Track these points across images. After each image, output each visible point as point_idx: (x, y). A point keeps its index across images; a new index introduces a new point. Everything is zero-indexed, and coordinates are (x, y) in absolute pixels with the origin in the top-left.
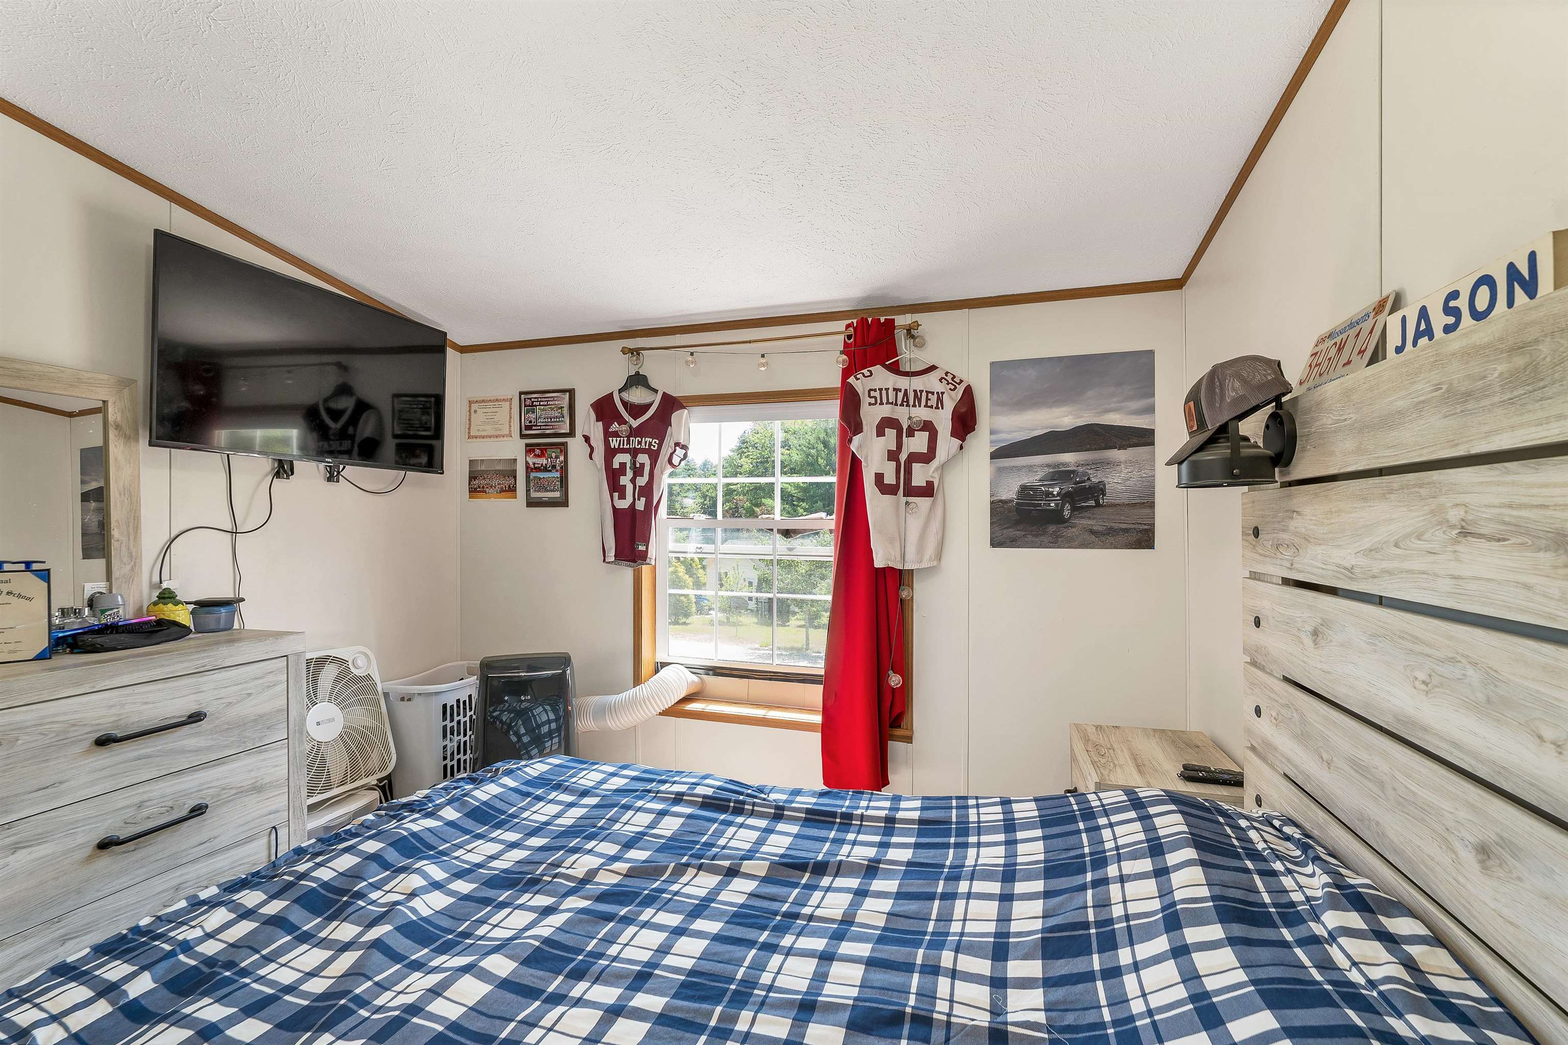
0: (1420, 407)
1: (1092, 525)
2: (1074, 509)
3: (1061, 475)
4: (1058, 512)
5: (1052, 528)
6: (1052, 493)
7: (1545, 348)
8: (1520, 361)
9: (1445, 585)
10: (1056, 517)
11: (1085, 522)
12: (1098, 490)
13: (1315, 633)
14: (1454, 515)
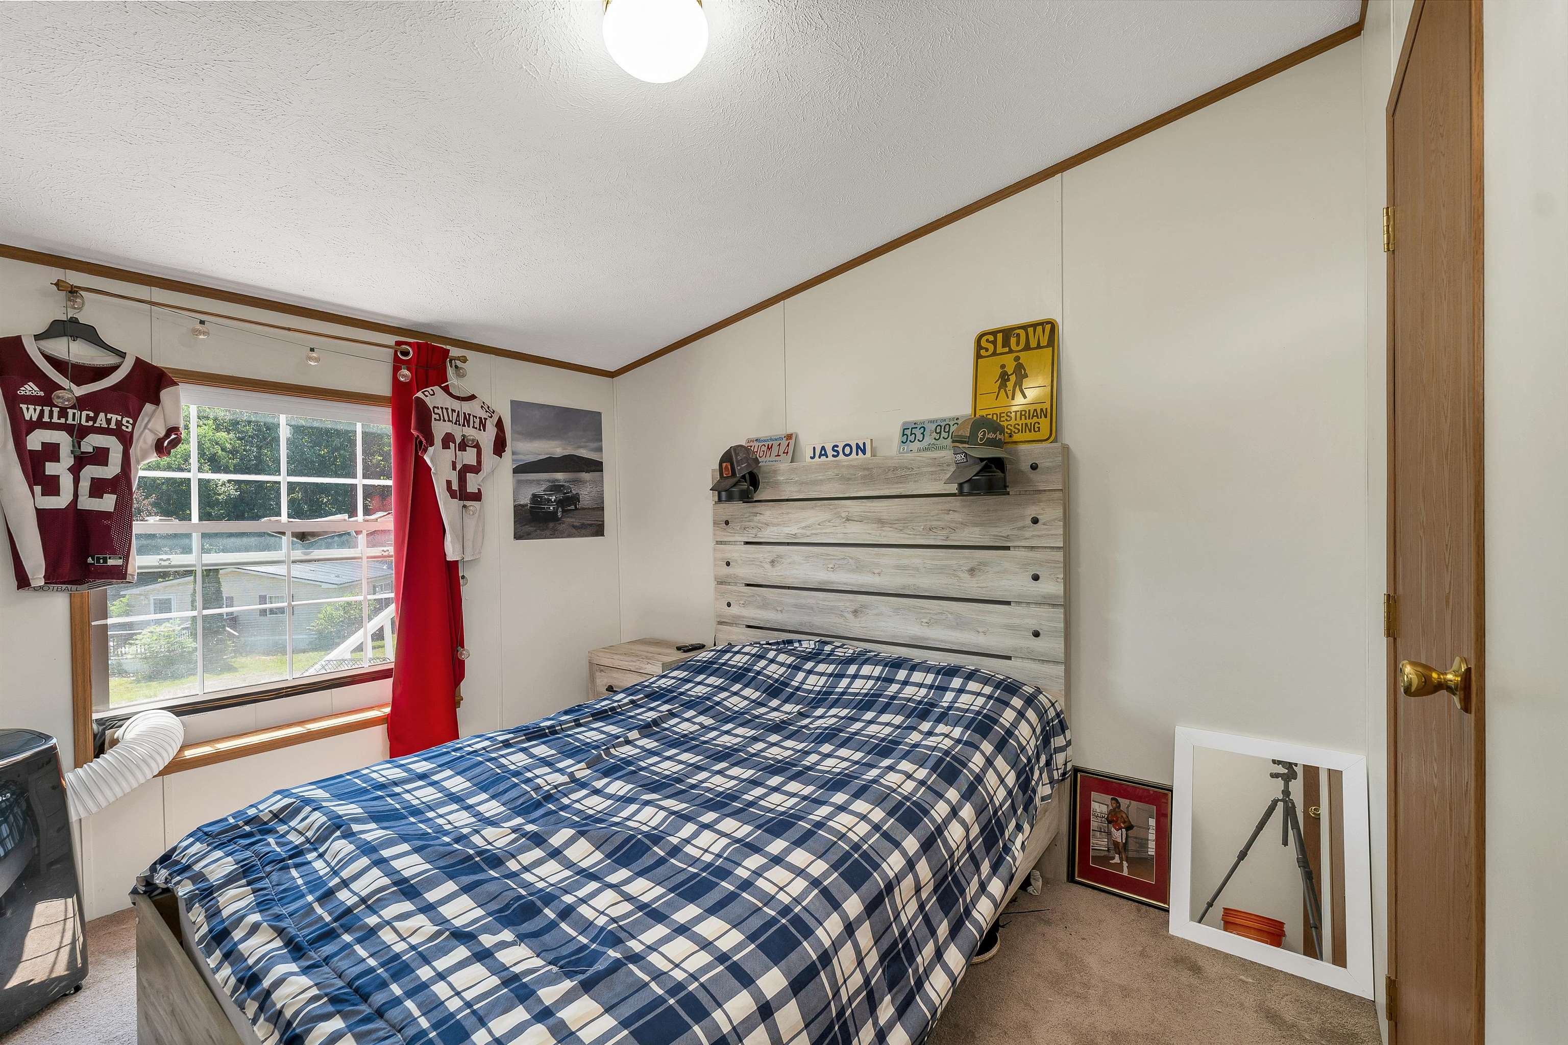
0: (830, 480)
1: (573, 522)
2: (563, 511)
3: (556, 488)
4: (555, 513)
5: (551, 525)
6: (551, 500)
7: (875, 471)
8: (866, 473)
9: (841, 536)
10: (553, 517)
11: (569, 520)
12: (575, 499)
13: (773, 562)
14: (844, 515)
